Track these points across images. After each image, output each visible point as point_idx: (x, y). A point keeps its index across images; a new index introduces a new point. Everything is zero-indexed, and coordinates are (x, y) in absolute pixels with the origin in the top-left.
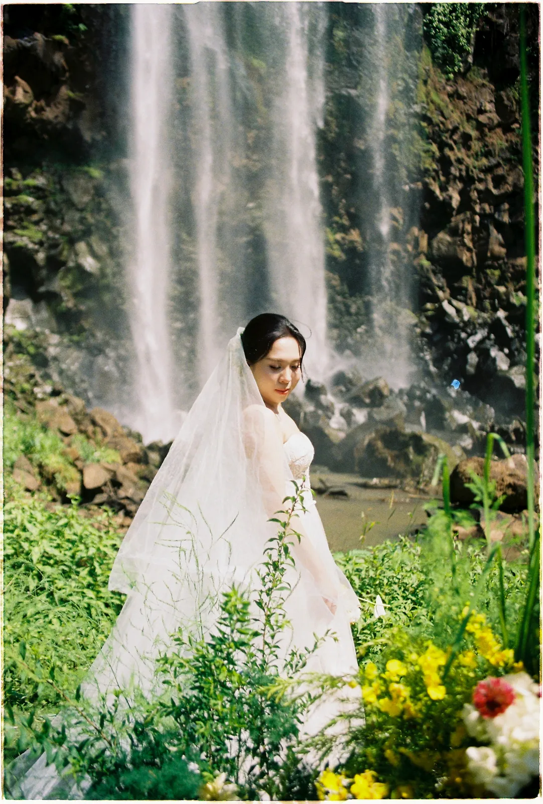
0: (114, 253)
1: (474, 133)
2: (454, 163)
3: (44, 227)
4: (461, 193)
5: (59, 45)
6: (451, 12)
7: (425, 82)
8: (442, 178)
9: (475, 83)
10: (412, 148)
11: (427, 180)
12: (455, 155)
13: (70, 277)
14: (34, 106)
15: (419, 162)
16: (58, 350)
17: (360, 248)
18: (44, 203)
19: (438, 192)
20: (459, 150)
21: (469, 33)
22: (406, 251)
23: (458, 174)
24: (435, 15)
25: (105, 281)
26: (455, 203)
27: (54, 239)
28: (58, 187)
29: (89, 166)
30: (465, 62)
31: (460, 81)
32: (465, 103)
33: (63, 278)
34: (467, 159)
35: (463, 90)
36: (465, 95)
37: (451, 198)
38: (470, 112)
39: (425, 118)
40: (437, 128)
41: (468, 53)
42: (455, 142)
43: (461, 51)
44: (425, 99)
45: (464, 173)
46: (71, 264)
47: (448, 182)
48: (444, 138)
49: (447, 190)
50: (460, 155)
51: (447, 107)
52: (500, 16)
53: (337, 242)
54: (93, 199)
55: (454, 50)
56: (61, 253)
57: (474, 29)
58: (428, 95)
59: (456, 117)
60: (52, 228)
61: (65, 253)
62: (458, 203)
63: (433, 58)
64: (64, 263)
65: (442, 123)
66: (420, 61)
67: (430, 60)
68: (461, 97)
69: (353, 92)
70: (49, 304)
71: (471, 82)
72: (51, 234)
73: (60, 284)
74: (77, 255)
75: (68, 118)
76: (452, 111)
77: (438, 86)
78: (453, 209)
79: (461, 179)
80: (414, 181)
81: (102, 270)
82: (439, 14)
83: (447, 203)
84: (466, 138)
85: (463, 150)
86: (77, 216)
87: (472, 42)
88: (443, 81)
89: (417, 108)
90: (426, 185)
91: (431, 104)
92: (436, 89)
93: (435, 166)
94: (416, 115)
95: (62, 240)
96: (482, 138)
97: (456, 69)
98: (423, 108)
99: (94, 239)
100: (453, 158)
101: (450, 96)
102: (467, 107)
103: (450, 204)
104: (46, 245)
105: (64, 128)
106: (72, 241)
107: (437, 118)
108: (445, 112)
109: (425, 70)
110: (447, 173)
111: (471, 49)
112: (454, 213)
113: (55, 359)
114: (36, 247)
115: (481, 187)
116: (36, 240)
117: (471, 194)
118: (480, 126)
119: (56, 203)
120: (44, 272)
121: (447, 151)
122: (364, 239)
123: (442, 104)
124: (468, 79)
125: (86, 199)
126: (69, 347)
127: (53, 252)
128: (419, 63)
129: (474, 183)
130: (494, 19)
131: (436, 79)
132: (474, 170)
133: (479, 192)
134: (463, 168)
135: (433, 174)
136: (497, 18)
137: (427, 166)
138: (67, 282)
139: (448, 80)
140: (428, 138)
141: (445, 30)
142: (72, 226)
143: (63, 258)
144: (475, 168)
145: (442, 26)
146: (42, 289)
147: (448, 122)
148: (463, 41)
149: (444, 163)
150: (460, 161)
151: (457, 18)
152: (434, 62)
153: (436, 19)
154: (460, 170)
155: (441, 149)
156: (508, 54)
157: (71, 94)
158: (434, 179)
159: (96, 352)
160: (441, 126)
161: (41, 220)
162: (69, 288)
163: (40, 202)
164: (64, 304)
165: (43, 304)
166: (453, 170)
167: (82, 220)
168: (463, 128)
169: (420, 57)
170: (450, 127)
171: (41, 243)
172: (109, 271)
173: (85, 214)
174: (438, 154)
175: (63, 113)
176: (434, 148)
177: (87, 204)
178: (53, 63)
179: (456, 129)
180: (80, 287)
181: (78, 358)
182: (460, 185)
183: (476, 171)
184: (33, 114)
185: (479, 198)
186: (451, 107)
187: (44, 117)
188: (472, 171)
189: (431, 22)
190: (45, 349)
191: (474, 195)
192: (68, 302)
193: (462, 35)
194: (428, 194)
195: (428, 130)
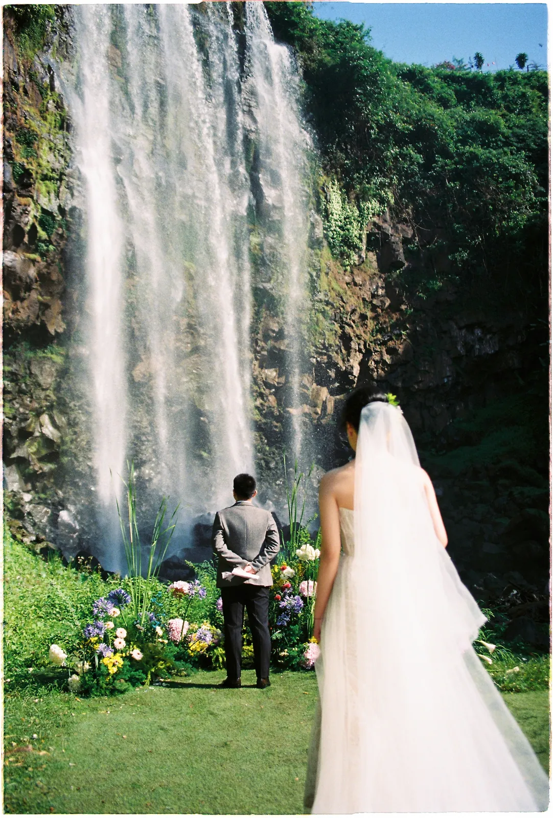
0: (72, 424)
1: (369, 314)
2: (353, 338)
3: (17, 406)
4: (360, 364)
5: (34, 261)
6: (345, 219)
7: (327, 274)
8: (344, 351)
9: (369, 273)
10: (317, 328)
11: (330, 353)
12: (354, 332)
13: (36, 444)
14: (11, 309)
15: (324, 340)
16: (31, 506)
17: (276, 413)
18: (17, 384)
19: (341, 364)
20: (357, 326)
21: (360, 235)
22: (317, 413)
23: (357, 349)
24: (333, 222)
25: (65, 448)
26: (356, 371)
27: (24, 413)
28: (28, 371)
29: (52, 353)
30: (360, 257)
31: (356, 271)
32: (360, 289)
33: (29, 446)
34: (363, 334)
35: (359, 279)
36: (361, 283)
37: (352, 367)
38: (366, 296)
39: (328, 303)
40: (338, 311)
41: (360, 249)
42: (354, 322)
43: (354, 247)
44: (327, 288)
45: (362, 347)
46: (37, 434)
47: (349, 355)
48: (344, 319)
49: (348, 361)
50: (358, 332)
51: (346, 293)
52: (385, 221)
53: (257, 407)
54: (56, 380)
55: (349, 248)
56: (29, 425)
57: (365, 232)
58: (329, 284)
59: (353, 302)
60: (23, 405)
61: (33, 425)
62: (359, 372)
63: (333, 254)
64: (31, 434)
65: (343, 307)
66: (321, 257)
67: (330, 255)
68: (356, 284)
69: (268, 286)
70: (18, 467)
71: (365, 272)
72: (21, 410)
73: (28, 450)
74: (41, 426)
75: (38, 317)
76: (350, 296)
77: (337, 277)
78: (355, 377)
79: (360, 350)
80: (321, 354)
81: (61, 438)
82: (336, 221)
83: (348, 372)
84: (363, 317)
85: (360, 328)
86: (42, 395)
87: (365, 241)
88: (342, 272)
89: (321, 296)
90: (330, 357)
91: (332, 291)
92: (335, 278)
93: (338, 343)
94: (321, 301)
95: (31, 415)
96: (375, 318)
97: (352, 262)
98: (326, 295)
99: (55, 412)
100: (352, 334)
101: (347, 284)
102: (362, 293)
103: (352, 374)
104: (18, 419)
105: (34, 325)
106: (38, 414)
107: (338, 303)
108: (344, 297)
109: (326, 264)
110: (348, 348)
111: (364, 248)
112: (356, 379)
113: (29, 514)
114: (11, 421)
115: (377, 358)
116: (11, 416)
117: (370, 363)
118: (374, 308)
119: (26, 385)
120: (16, 441)
121: (348, 329)
122: (279, 404)
123: (341, 291)
124: (362, 270)
125: (49, 380)
126: (39, 504)
127: (23, 425)
128: (321, 260)
129: (372, 355)
130: (381, 224)
131: (335, 272)
132: (371, 344)
133: (376, 362)
134: (362, 343)
135: (336, 349)
136: (383, 222)
137: (332, 342)
138: (33, 449)
139: (346, 271)
140: (331, 319)
141: (342, 233)
142: (39, 404)
143: (31, 430)
144: (371, 342)
145: (339, 230)
146: (14, 456)
147: (348, 305)
148: (356, 241)
149: (346, 339)
150: (358, 336)
151: (351, 223)
152: (333, 257)
153: (334, 225)
154: (359, 344)
155: (342, 327)
156: (394, 250)
157: (40, 298)
158: (337, 352)
159: (60, 508)
160: (342, 309)
161: (15, 399)
162: (34, 453)
163: (13, 384)
164: (31, 467)
165: (14, 467)
166: (354, 345)
167: (46, 398)
168: (360, 308)
169: (321, 255)
170: (349, 310)
171: (14, 418)
172: (67, 439)
173: (48, 392)
174: (340, 331)
175: (34, 313)
176: (337, 326)
177: (51, 384)
178: (29, 276)
179: (353, 311)
180: (44, 452)
181: (47, 512)
182: (360, 357)
183: (372, 345)
184: (10, 314)
185: (376, 368)
186: (349, 293)
187: (19, 318)
188: (369, 345)
189: (330, 227)
190: (22, 506)
191: (372, 364)
192: (36, 466)
193: (356, 236)
194: (332, 364)
195: (331, 313)
